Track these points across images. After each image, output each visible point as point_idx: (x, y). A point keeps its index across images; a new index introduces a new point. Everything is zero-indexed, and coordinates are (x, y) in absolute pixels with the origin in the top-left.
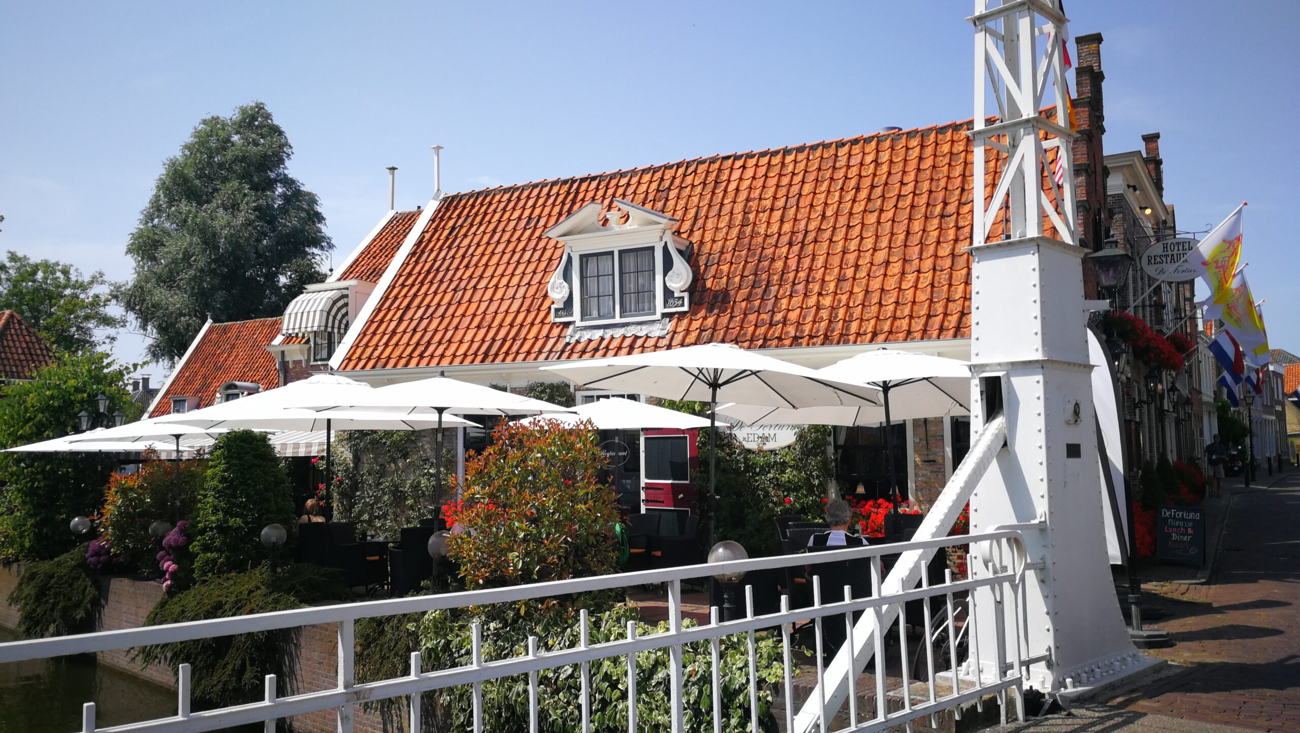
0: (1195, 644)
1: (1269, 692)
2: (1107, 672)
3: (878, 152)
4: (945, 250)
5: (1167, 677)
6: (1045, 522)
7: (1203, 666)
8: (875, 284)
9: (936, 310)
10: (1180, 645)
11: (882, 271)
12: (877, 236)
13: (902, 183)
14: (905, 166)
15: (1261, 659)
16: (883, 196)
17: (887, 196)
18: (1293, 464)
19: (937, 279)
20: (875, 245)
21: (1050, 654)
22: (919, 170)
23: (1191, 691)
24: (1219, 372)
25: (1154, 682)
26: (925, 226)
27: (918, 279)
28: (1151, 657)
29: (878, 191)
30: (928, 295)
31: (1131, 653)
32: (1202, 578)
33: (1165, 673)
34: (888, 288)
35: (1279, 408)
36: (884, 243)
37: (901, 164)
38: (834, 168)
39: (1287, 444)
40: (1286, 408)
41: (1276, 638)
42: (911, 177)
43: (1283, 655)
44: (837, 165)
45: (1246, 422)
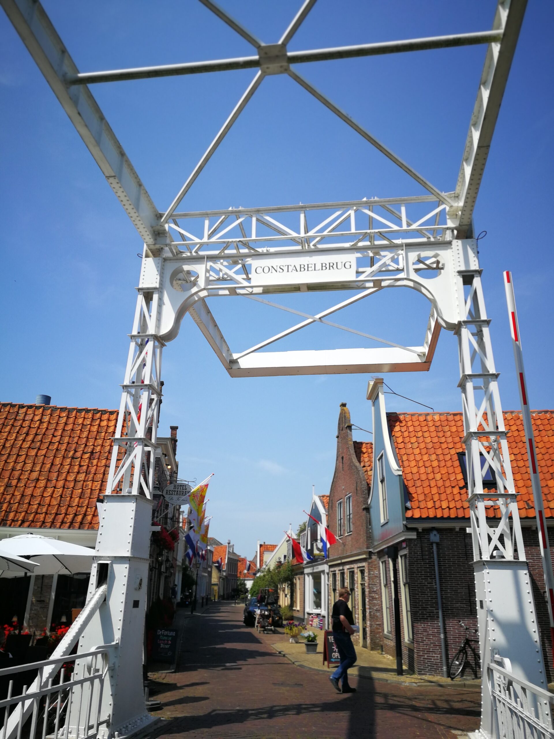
0: (171, 707)
1: (206, 730)
2: (133, 727)
3: (43, 415)
4: (71, 477)
5: (161, 727)
6: (118, 643)
7: (176, 719)
8: (29, 492)
9: (61, 511)
10: (165, 708)
11: (34, 485)
12: (34, 463)
13: (54, 436)
14: (56, 426)
15: (201, 713)
16: (41, 441)
17: (44, 441)
18: (212, 600)
19: (64, 493)
20: (32, 469)
21: (109, 719)
22: (64, 430)
23: (171, 733)
24: (186, 550)
25: (155, 730)
26: (62, 462)
27: (54, 491)
28: (154, 716)
29: (39, 437)
30: (58, 502)
31: (145, 715)
32: (173, 669)
33: (160, 725)
34: (35, 495)
35: (209, 569)
36: (38, 468)
37: (55, 425)
38: (15, 420)
39: (211, 589)
40: (213, 569)
41: (207, 701)
42: (59, 433)
43: (210, 710)
44: (18, 418)
45: (195, 577)
